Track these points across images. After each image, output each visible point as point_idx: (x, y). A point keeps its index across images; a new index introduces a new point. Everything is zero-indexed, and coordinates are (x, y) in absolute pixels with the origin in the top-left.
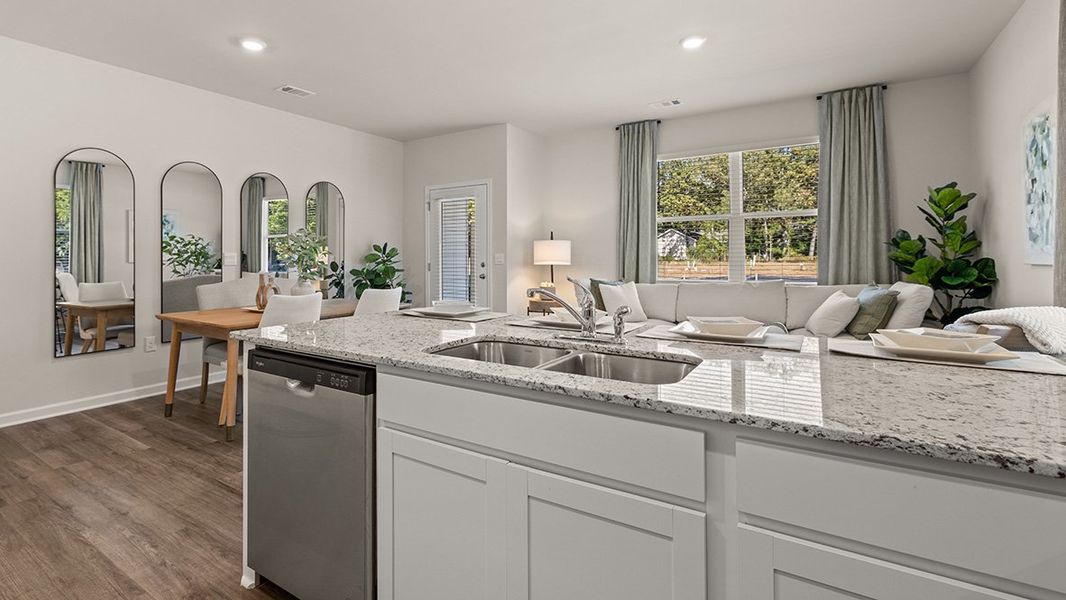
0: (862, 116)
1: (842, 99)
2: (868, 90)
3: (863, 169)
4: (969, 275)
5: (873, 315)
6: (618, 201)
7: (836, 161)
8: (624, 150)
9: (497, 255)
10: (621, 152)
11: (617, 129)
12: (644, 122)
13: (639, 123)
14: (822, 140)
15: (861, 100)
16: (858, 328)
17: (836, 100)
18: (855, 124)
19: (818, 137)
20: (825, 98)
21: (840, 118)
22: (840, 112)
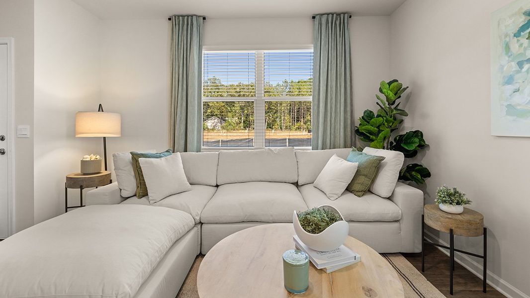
0: (338, 33)
1: (327, 20)
2: (342, 16)
3: (338, 70)
4: (413, 143)
5: (366, 176)
6: (171, 81)
7: (324, 63)
8: (175, 37)
9: (20, 127)
10: (172, 39)
11: (170, 19)
12: (192, 16)
13: (188, 16)
14: (315, 48)
15: (338, 23)
16: (357, 187)
17: (324, 19)
18: (334, 39)
19: (313, 45)
20: (317, 17)
21: (326, 33)
22: (326, 29)
